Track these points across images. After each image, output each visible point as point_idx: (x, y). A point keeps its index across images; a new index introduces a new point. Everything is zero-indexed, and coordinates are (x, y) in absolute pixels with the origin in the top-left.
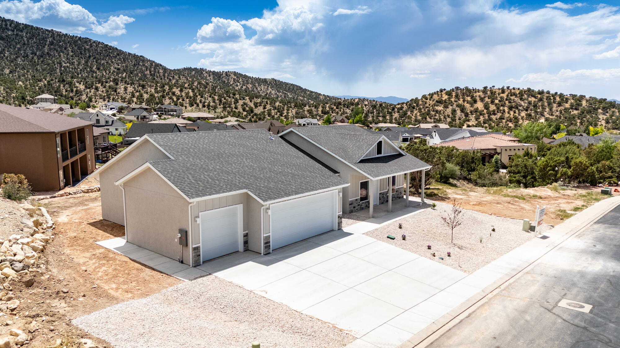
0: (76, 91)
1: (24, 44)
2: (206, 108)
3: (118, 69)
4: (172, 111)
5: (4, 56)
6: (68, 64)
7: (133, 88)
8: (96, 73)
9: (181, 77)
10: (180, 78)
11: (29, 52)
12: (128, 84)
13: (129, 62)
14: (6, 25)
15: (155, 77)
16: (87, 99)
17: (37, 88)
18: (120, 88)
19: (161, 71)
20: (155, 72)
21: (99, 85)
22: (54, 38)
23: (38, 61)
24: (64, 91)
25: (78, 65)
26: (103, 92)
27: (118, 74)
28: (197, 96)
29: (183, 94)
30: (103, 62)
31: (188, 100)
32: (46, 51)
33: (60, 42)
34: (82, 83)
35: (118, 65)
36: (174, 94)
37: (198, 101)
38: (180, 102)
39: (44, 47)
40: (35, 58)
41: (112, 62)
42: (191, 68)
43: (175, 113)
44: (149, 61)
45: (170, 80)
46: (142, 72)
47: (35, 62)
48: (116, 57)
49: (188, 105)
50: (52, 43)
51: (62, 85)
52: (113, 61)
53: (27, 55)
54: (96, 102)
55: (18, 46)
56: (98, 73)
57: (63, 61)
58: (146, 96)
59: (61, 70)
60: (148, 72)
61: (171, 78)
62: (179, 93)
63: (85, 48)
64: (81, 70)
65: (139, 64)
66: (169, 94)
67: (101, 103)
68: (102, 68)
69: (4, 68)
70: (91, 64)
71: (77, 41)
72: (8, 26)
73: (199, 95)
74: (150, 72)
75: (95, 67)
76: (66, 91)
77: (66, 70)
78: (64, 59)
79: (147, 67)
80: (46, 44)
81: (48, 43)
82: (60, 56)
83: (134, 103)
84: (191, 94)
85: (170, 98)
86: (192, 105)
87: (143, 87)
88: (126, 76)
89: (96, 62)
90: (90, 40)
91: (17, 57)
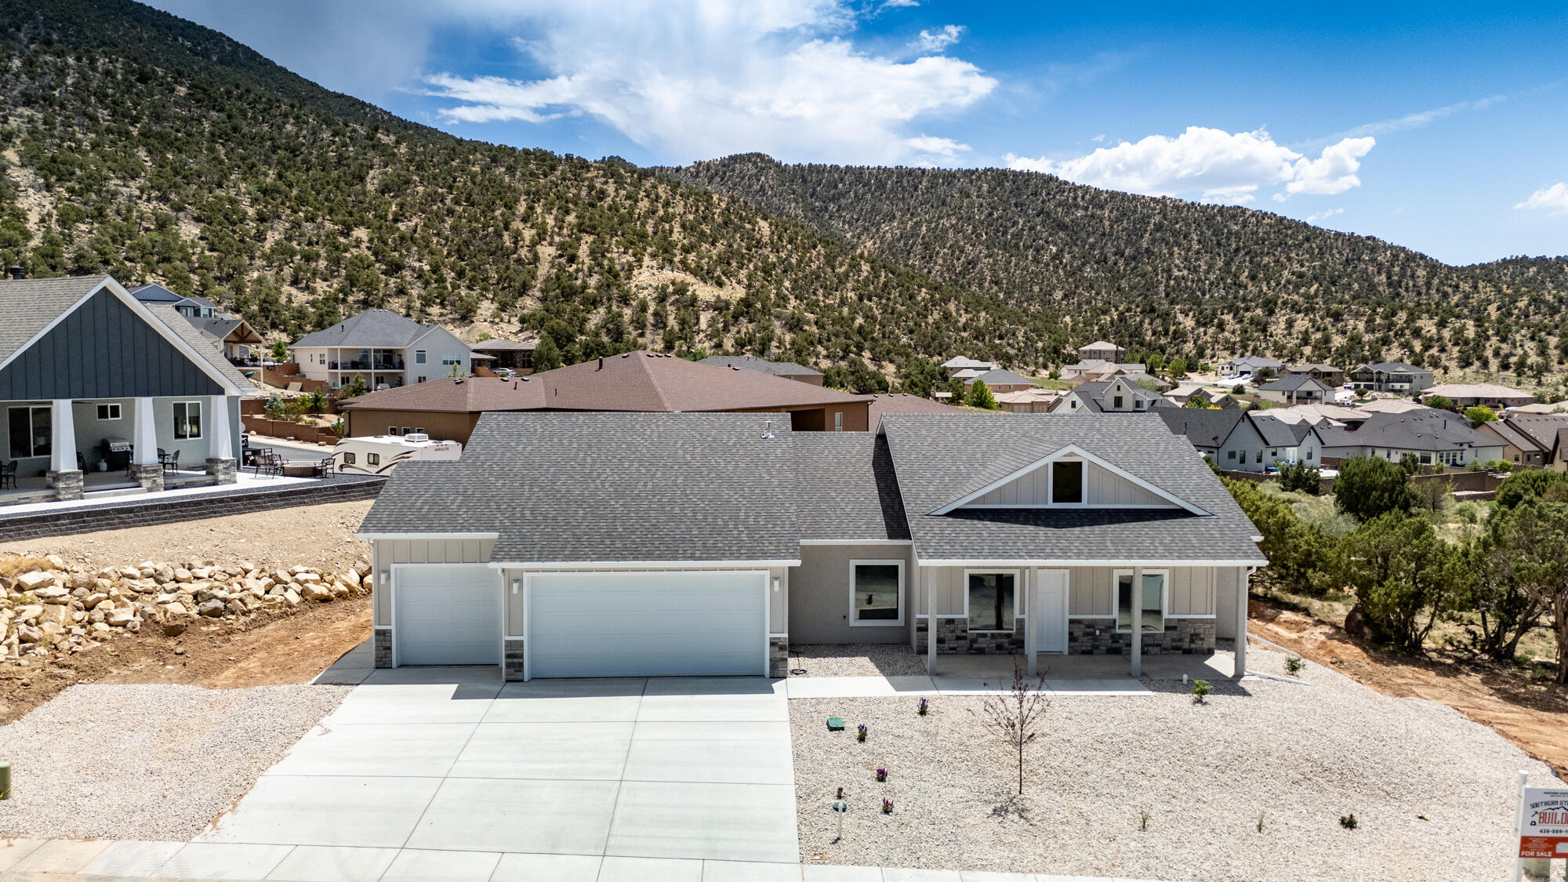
0: (1175, 332)
1: (1104, 234)
2: (1510, 374)
3: (1301, 275)
4: (1401, 379)
5: (1061, 263)
6: (1185, 272)
7: (1310, 320)
8: (1246, 287)
9: (1481, 285)
10: (1476, 287)
11: (1110, 250)
12: (1299, 312)
13: (1332, 255)
14: (1075, 199)
15: (1402, 291)
16: (1194, 352)
17: (1096, 328)
18: (1277, 323)
19: (1421, 272)
20: (1403, 275)
21: (1228, 317)
22: (1165, 217)
23: (1125, 270)
24: (1150, 333)
25: (1207, 272)
26: (1233, 332)
27: (1297, 287)
28: (1488, 338)
29: (1446, 333)
30: (1266, 259)
31: (1457, 348)
32: (1145, 245)
33: (1177, 223)
34: (1191, 314)
35: (1302, 266)
36: (1417, 333)
37: (1489, 353)
38: (1432, 356)
39: (1142, 237)
40: (1121, 262)
41: (1289, 259)
42: (1525, 257)
43: (1406, 386)
44: (1391, 247)
45: (1445, 295)
46: (1366, 278)
47: (1118, 272)
48: (1300, 245)
49: (1452, 365)
50: (1159, 227)
51: (1147, 321)
52: (1293, 255)
53: (1106, 258)
54: (1213, 356)
55: (1092, 240)
56: (1250, 288)
57: (1176, 266)
58: (1338, 341)
59: (1167, 286)
60: (1383, 278)
61: (1450, 290)
62: (1434, 330)
63: (1230, 232)
64: (1212, 284)
65: (1359, 259)
66: (1402, 335)
67: (1224, 358)
68: (1261, 276)
69: (1054, 288)
70: (1239, 268)
71: (1214, 216)
72: (1079, 199)
73: (1497, 334)
74: (1389, 277)
75: (1246, 273)
76: (1154, 334)
77: (1179, 285)
78: (1177, 262)
79: (1380, 266)
80: (1146, 231)
81: (1152, 226)
82: (1171, 254)
83: (1304, 360)
84: (1471, 332)
85: (1406, 345)
86: (1465, 363)
87: (1337, 317)
88: (1317, 291)
89: (1251, 262)
90: (1244, 211)
91: (1084, 264)
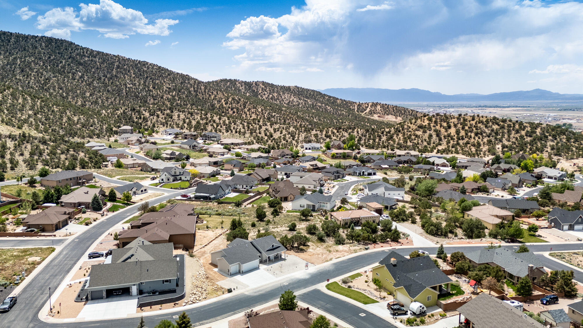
1: (98, 68)
2: (237, 134)
3: (170, 88)
4: (213, 137)
5: (84, 80)
6: (131, 85)
7: (184, 115)
8: (152, 91)
9: (219, 92)
10: (217, 93)
11: (101, 75)
13: (177, 81)
14: (83, 53)
15: (198, 93)
19: (203, 88)
20: (198, 88)
21: (159, 113)
22: (120, 62)
23: (108, 83)
25: (139, 85)
26: (162, 118)
27: (169, 93)
28: (231, 124)
29: (221, 122)
30: (157, 81)
31: (225, 127)
32: (114, 74)
33: (125, 66)
35: (169, 85)
36: (214, 121)
37: (232, 128)
38: (219, 129)
39: (113, 70)
40: (106, 79)
41: (164, 82)
42: (226, 79)
43: (215, 139)
44: (193, 79)
45: (210, 95)
46: (188, 89)
47: (106, 84)
48: (167, 77)
49: (224, 131)
50: (118, 67)
52: (165, 80)
53: (100, 77)
54: (158, 127)
55: (93, 70)
56: (154, 92)
57: (128, 83)
58: (194, 123)
59: (126, 90)
60: (192, 89)
61: (211, 94)
62: (218, 121)
63: (143, 71)
64: (141, 90)
65: (185, 82)
66: (211, 122)
67: (162, 129)
68: (157, 87)
70: (149, 84)
71: (137, 64)
72: (85, 53)
73: (233, 122)
74: (194, 89)
75: (151, 86)
77: (130, 90)
78: (128, 81)
79: (191, 84)
80: (114, 68)
81: (116, 66)
82: (125, 78)
83: (185, 129)
84: (227, 122)
85: (212, 125)
86: (227, 131)
88: (175, 94)
89: (152, 82)
90: (147, 63)
91: (93, 81)
